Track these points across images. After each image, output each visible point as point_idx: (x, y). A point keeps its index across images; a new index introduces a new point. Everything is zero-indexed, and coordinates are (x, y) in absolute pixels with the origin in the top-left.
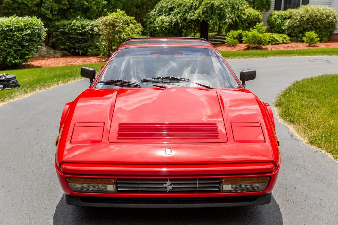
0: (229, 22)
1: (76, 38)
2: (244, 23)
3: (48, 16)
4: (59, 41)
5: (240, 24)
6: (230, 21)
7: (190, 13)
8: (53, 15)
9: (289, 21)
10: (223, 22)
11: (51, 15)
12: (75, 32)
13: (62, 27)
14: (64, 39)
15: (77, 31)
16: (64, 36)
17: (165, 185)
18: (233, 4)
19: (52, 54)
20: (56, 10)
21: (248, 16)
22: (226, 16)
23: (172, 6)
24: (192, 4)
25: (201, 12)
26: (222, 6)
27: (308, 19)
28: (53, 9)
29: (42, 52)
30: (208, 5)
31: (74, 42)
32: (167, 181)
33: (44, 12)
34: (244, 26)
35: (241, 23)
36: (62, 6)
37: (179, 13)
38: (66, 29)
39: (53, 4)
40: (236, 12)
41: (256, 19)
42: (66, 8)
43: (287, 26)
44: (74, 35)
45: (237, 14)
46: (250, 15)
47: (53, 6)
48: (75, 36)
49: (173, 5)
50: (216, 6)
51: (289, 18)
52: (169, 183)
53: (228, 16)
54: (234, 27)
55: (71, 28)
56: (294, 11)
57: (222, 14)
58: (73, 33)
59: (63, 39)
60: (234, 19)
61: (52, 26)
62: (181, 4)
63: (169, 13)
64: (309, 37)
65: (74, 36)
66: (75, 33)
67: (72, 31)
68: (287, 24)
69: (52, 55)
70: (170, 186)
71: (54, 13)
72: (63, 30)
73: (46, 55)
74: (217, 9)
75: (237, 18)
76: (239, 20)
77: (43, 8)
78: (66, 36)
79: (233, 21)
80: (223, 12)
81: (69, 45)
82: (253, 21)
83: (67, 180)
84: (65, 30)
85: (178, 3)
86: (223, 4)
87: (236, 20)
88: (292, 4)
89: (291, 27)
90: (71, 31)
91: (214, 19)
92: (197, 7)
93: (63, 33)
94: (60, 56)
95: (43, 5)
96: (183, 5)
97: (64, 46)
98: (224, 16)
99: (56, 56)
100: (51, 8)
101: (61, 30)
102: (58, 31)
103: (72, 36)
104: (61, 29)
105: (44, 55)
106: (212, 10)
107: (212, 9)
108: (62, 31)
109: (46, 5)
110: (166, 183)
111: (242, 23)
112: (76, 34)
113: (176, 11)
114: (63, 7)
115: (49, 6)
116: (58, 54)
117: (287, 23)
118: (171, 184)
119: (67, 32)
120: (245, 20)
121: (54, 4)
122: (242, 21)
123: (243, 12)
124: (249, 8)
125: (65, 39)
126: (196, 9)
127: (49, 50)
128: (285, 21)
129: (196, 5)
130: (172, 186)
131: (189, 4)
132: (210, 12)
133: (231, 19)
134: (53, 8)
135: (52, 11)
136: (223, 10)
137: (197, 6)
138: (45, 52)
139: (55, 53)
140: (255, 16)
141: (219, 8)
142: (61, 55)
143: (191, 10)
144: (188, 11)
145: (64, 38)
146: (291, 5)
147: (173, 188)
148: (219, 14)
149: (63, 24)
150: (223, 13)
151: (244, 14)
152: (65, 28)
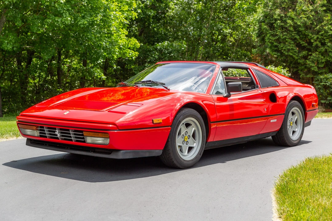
3: (312, 69)
8: (319, 68)
11: (316, 67)
13: (324, 80)
14: (325, 93)
20: (322, 63)
28: (319, 61)
33: (309, 64)
36: (329, 58)
38: (327, 82)
39: (318, 56)
47: (319, 59)
59: (325, 94)
61: (317, 79)
71: (320, 66)
72: (325, 84)
77: (309, 61)
78: (328, 91)
81: (330, 100)
93: (325, 87)
95: (309, 57)
97: (326, 101)
104: (323, 82)
109: (312, 57)
115: (315, 59)
119: (328, 86)
121: (320, 56)
125: (327, 93)
135: (318, 63)
145: (325, 92)
149: (326, 78)
152: (327, 81)
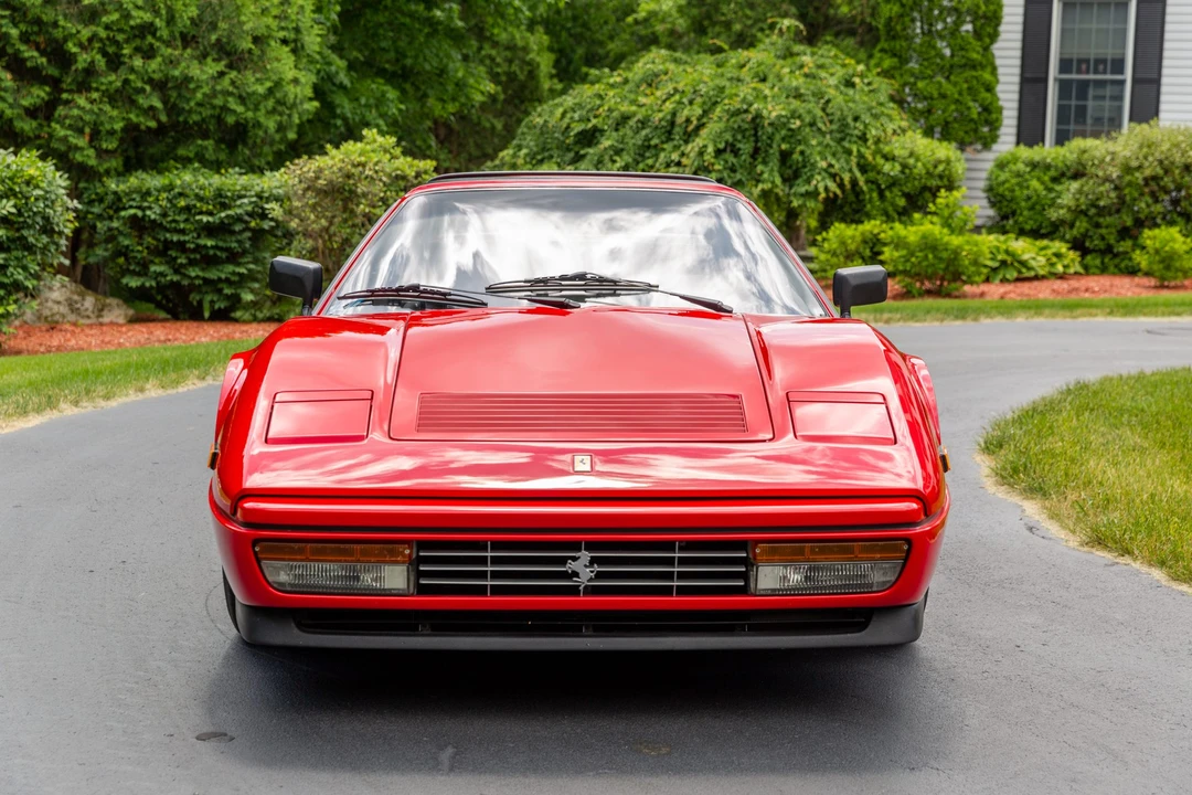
0: (826, 189)
1: (192, 246)
2: (888, 194)
3: (79, 157)
4: (121, 260)
5: (871, 198)
6: (833, 186)
7: (662, 155)
8: (101, 153)
9: (1075, 185)
10: (803, 190)
11: (91, 152)
12: (186, 220)
13: (134, 200)
14: (140, 248)
15: (198, 218)
16: (140, 237)
17: (571, 566)
18: (843, 119)
19: (89, 313)
20: (112, 133)
21: (904, 166)
22: (814, 165)
23: (590, 125)
24: (674, 114)
25: (710, 149)
26: (798, 123)
27: (1155, 178)
28: (101, 128)
29: (50, 304)
30: (739, 119)
31: (182, 260)
32: (580, 550)
33: (65, 139)
34: (890, 209)
35: (875, 195)
36: (137, 116)
37: (618, 152)
38: (150, 208)
39: (100, 110)
40: (855, 149)
41: (941, 177)
42: (153, 124)
43: (1069, 209)
44: (183, 232)
45: (861, 156)
46: (911, 161)
47: (102, 118)
48: (187, 238)
49: (594, 121)
50: (771, 124)
51: (1076, 176)
52: (585, 556)
53: (824, 164)
54: (846, 209)
55: (174, 206)
56: (1095, 147)
57: (796, 156)
58: (182, 226)
59: (138, 251)
60: (847, 177)
61: (93, 197)
62: (625, 118)
63: (577, 153)
64: (1157, 252)
65: (182, 238)
66: (188, 226)
67: (177, 218)
68: (1067, 199)
69: (88, 317)
70: (588, 570)
71: (104, 146)
72: (140, 213)
73: (63, 316)
74: (778, 137)
75: (858, 174)
76: (867, 182)
77: (63, 126)
78: (150, 239)
79: (841, 186)
80: (799, 148)
81: (162, 274)
82: (925, 188)
83: (257, 549)
84: (148, 213)
85: (615, 114)
86: (799, 117)
87: (854, 183)
88: (1089, 121)
89: (1084, 213)
90: (170, 219)
91: (766, 176)
92: (691, 128)
93: (139, 225)
94: (121, 320)
95: (61, 111)
96: (635, 119)
97: (142, 280)
98: (804, 167)
99: (106, 320)
100: (95, 124)
101: (132, 211)
102: (118, 218)
103: (175, 238)
104: (131, 207)
105: (57, 317)
106: (756, 141)
107: (755, 135)
108: (135, 216)
109: (75, 112)
110: (575, 559)
111: (882, 196)
112: (191, 231)
113: (606, 143)
114: (142, 119)
115: (87, 118)
116: (117, 312)
117: (1069, 192)
118: (593, 561)
119: (154, 221)
120: (894, 183)
121: (107, 108)
122: (879, 186)
123: (886, 149)
124: (910, 133)
125: (147, 248)
126: (688, 137)
127: (76, 297)
128: (1058, 188)
129: (688, 121)
130: (597, 568)
131: (661, 115)
132: (746, 147)
133: (833, 176)
134: (102, 123)
135: (95, 135)
136: (799, 142)
137: (695, 122)
138: (59, 303)
139: (102, 310)
140: (936, 167)
141: (783, 132)
142: (126, 316)
143: (669, 139)
144: (656, 146)
145: (141, 245)
146: (1084, 122)
147: (599, 575)
148: (785, 157)
149: (138, 191)
150: (802, 153)
151: (888, 158)
152: (146, 204)
